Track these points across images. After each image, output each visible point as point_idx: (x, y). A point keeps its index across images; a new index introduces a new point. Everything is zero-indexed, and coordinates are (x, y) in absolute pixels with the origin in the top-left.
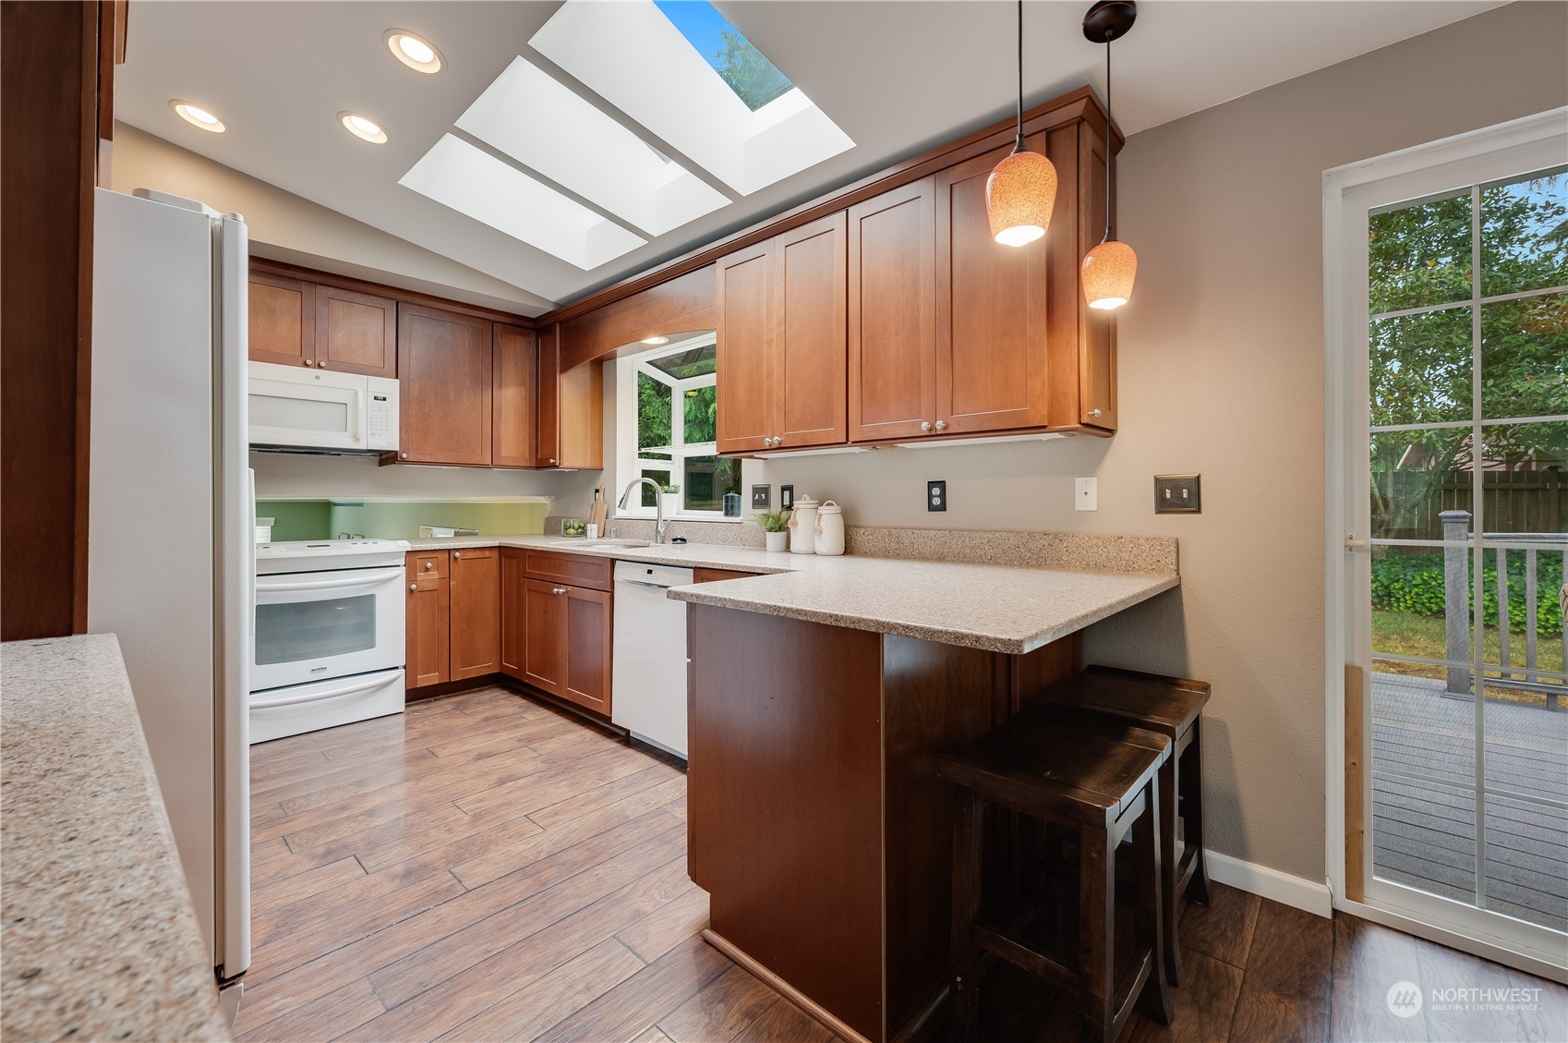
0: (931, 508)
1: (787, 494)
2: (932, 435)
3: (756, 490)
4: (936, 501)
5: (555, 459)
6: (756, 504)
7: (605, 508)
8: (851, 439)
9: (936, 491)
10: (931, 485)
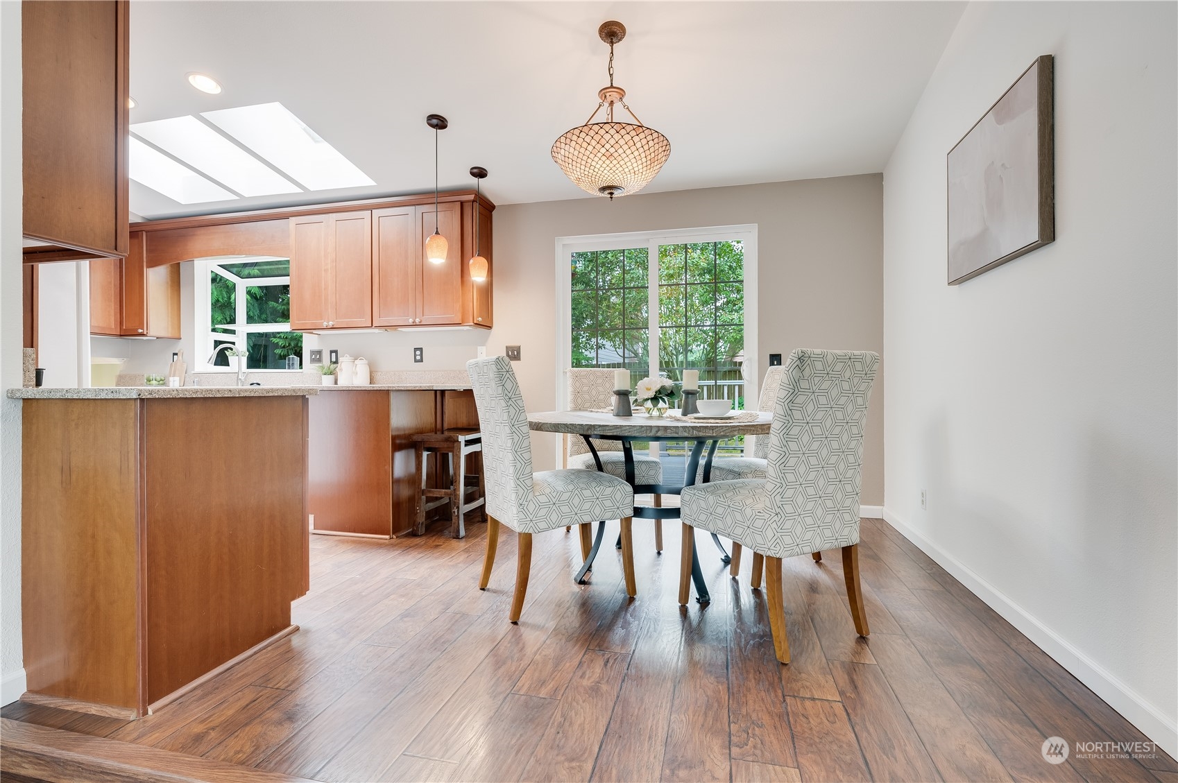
0: (416, 361)
1: (334, 355)
2: (414, 325)
3: (313, 353)
4: (418, 358)
5: (143, 329)
6: (313, 361)
7: (185, 366)
8: (374, 325)
9: (418, 353)
10: (416, 349)
